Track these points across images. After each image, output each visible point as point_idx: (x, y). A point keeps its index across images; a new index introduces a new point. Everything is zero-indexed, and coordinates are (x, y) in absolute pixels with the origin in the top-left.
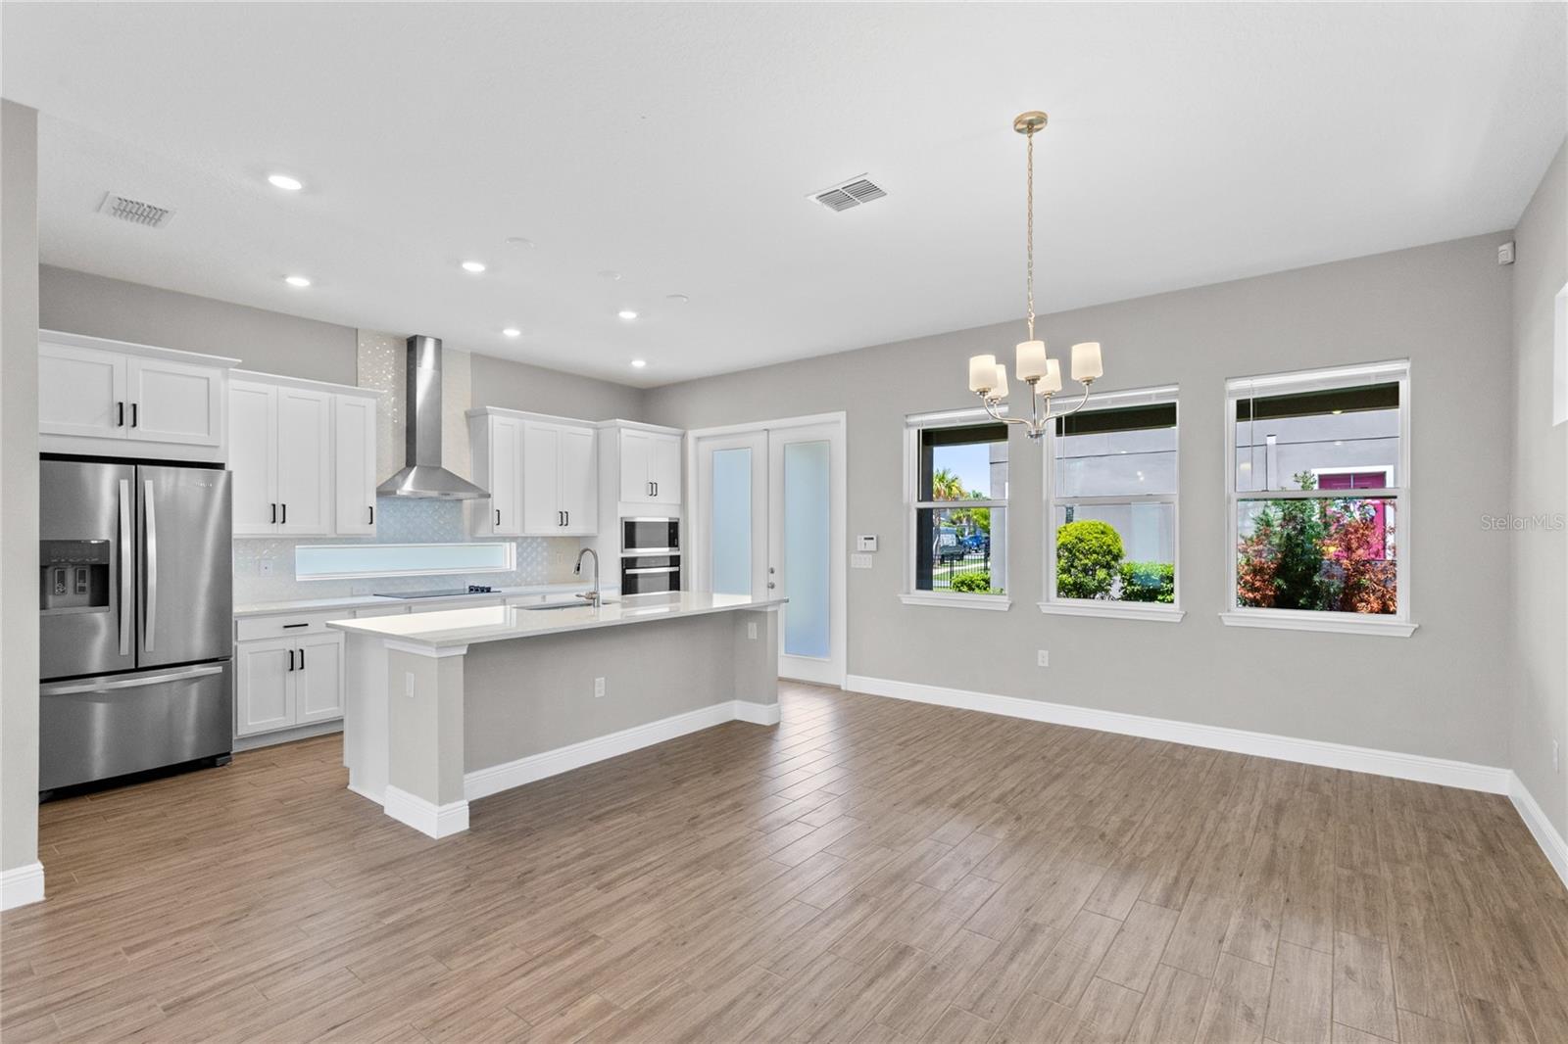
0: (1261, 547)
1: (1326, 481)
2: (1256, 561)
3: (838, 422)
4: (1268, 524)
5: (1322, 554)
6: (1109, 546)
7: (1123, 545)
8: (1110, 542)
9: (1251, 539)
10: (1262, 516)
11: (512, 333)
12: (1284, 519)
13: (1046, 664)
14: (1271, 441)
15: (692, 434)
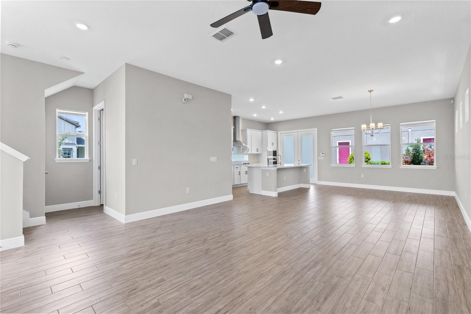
0: (407, 156)
1: (425, 140)
2: (406, 160)
3: (315, 130)
4: (408, 151)
5: (423, 157)
6: (367, 157)
7: (371, 157)
8: (368, 156)
9: (404, 154)
10: (407, 149)
11: (255, 115)
12: (413, 150)
13: (363, 177)
14: (410, 130)
15: (279, 133)
